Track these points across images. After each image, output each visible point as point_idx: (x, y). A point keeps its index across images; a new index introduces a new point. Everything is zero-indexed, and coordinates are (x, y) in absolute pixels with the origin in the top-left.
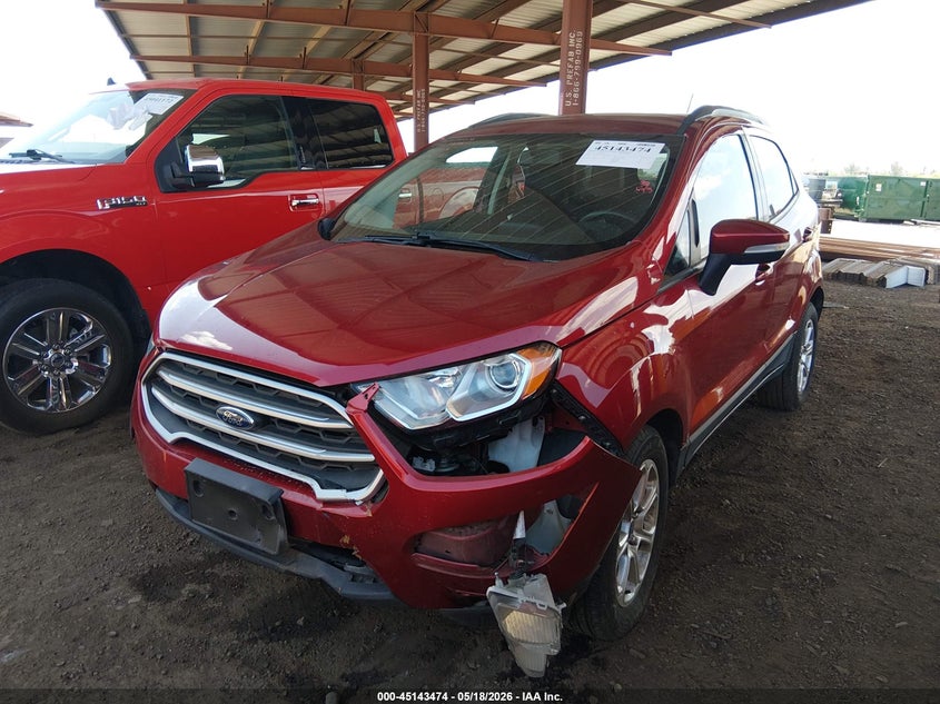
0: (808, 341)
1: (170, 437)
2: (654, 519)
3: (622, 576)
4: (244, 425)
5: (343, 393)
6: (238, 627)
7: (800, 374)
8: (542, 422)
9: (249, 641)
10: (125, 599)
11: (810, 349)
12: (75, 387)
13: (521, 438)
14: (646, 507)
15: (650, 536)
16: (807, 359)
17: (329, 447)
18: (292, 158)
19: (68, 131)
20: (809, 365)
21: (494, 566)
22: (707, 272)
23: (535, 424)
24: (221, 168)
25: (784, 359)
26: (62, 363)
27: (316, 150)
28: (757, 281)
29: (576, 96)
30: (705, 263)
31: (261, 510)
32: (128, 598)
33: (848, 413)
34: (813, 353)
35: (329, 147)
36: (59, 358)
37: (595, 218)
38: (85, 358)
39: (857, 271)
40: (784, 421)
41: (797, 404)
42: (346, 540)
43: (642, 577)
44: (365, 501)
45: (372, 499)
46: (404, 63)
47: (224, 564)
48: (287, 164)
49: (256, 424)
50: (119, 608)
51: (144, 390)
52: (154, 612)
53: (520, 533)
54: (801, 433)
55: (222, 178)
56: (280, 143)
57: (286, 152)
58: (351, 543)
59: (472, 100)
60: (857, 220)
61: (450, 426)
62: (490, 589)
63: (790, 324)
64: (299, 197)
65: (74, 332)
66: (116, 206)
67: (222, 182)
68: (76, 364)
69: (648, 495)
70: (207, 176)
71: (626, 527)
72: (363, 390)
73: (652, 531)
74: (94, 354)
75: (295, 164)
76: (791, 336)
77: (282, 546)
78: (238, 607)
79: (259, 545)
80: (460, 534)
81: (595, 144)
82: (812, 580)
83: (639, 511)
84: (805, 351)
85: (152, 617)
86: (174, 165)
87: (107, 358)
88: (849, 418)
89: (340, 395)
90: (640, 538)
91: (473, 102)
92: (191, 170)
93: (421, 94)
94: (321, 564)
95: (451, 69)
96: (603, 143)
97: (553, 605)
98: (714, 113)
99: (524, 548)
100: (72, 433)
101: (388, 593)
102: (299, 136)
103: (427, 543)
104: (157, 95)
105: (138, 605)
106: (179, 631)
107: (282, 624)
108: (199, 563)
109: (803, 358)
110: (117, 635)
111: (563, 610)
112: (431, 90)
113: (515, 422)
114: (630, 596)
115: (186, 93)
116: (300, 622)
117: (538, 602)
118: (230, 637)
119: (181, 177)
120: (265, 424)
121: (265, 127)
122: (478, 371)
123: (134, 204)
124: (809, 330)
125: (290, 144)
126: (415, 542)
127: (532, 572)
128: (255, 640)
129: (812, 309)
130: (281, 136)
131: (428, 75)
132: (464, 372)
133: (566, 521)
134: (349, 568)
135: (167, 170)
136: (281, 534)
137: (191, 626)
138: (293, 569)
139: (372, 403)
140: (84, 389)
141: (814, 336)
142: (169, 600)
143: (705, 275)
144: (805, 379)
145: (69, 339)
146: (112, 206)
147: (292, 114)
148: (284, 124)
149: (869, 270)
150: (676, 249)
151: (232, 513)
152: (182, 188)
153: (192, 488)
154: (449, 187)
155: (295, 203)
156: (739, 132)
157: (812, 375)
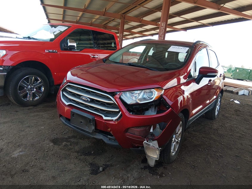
0: (219, 103)
1: (67, 104)
2: (180, 136)
3: (172, 148)
4: (87, 101)
5: (113, 94)
6: (78, 152)
7: (216, 111)
8: (157, 108)
9: (80, 155)
10: (49, 144)
11: (219, 105)
12: (34, 96)
13: (152, 111)
14: (179, 133)
15: (179, 140)
16: (218, 107)
17: (108, 107)
18: (92, 46)
19: (36, 34)
20: (218, 109)
21: (145, 137)
22: (197, 79)
23: (155, 108)
24: (76, 46)
25: (213, 106)
26: (31, 89)
27: (99, 44)
28: (208, 84)
29: (162, 38)
30: (197, 77)
31: (89, 122)
32: (50, 144)
33: (227, 121)
34: (220, 106)
35: (102, 44)
36: (31, 88)
37: (171, 64)
38: (37, 89)
39: (231, 90)
40: (211, 122)
41: (215, 118)
42: (109, 130)
43: (176, 150)
44: (116, 120)
45: (117, 120)
46: (117, 27)
47: (73, 139)
48: (91, 47)
49: (90, 101)
50: (48, 146)
51: (61, 92)
52: (56, 147)
53: (151, 131)
54: (215, 125)
55: (76, 48)
56: (89, 41)
57: (91, 44)
58: (110, 131)
59: (133, 38)
60: (231, 79)
61: (137, 104)
62: (144, 142)
63: (215, 97)
64: (93, 55)
65: (36, 82)
66: (50, 52)
67: (75, 49)
68: (35, 90)
69: (179, 130)
70: (72, 47)
71: (174, 136)
72: (118, 93)
73: (180, 139)
74: (40, 88)
75: (93, 47)
76: (215, 100)
77: (93, 130)
78: (77, 148)
79: (87, 130)
80: (138, 129)
81: (172, 47)
82: (217, 156)
83: (177, 133)
84: (218, 105)
85: (56, 148)
86: (65, 44)
87: (43, 89)
88: (227, 123)
89: (112, 95)
90: (177, 140)
91: (133, 39)
92: (69, 45)
93: (121, 35)
94: (102, 136)
95: (129, 30)
96: (174, 46)
97: (158, 148)
98: (201, 43)
99: (152, 134)
100: (32, 107)
101: (118, 143)
102: (95, 40)
103: (130, 131)
104: (61, 27)
105: (52, 145)
106: (63, 152)
107: (88, 152)
108: (67, 138)
109: (217, 107)
110: (47, 151)
111: (160, 149)
112: (124, 35)
113: (152, 105)
114: (173, 154)
115: (69, 27)
116: (92, 152)
117: (155, 146)
118: (76, 154)
119: (66, 47)
120: (92, 101)
121: (86, 37)
122: (144, 93)
123: (54, 52)
124: (219, 100)
125: (92, 42)
126: (127, 130)
127: (153, 140)
128: (82, 155)
129: (220, 94)
130: (90, 40)
131: (123, 31)
132: (141, 92)
133: (161, 131)
134: (109, 136)
135: (63, 45)
136: (93, 128)
137: (66, 151)
138: (95, 137)
139: (120, 97)
140: (36, 96)
141: (220, 102)
142: (60, 145)
143: (197, 80)
144: (217, 112)
145: (34, 84)
146: (49, 52)
147: (93, 35)
148: (91, 37)
149: (234, 90)
150: (190, 73)
151: (81, 122)
152: (66, 50)
153: (72, 116)
154: (130, 57)
155: (92, 56)
156: (206, 48)
157: (219, 112)
